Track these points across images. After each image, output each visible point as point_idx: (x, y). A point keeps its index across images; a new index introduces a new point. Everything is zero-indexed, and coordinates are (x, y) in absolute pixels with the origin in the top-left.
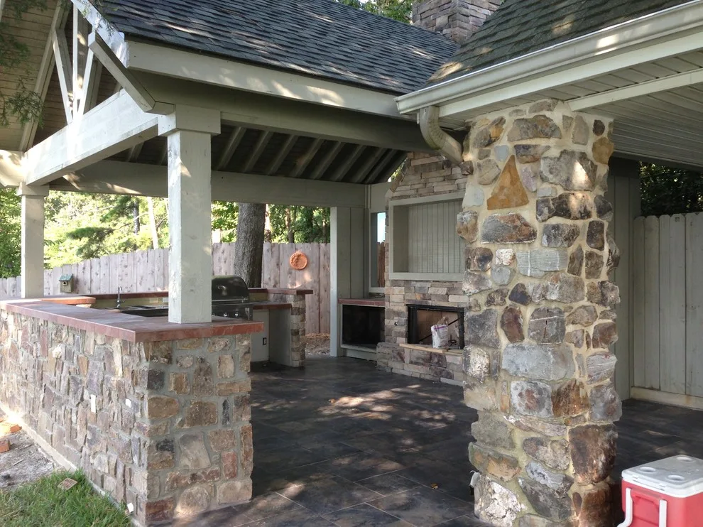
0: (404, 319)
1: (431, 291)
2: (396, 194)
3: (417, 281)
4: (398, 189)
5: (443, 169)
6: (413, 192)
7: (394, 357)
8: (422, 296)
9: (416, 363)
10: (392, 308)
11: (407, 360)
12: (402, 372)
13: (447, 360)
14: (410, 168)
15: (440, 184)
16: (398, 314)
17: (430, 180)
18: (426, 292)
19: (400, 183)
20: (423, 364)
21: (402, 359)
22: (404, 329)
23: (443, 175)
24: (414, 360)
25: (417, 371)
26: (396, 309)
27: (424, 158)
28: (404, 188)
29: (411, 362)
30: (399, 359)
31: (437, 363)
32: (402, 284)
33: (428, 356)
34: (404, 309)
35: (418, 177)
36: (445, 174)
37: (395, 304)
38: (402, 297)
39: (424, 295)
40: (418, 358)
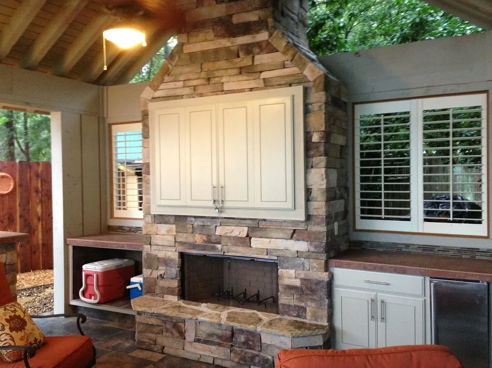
0: (174, 270)
1: (219, 231)
2: (158, 94)
3: (195, 217)
4: (162, 86)
5: (239, 57)
6: (187, 91)
7: (167, 331)
8: (205, 238)
9: (206, 342)
10: (154, 253)
11: (190, 336)
12: (182, 354)
13: (263, 341)
14: (183, 56)
15: (235, 78)
16: (166, 262)
17: (217, 73)
18: (212, 232)
19: (166, 78)
20: (219, 345)
21: (182, 334)
22: (175, 284)
23: (238, 66)
24: (203, 336)
25: (207, 354)
26: (161, 254)
27: (206, 40)
28: (172, 85)
29: (198, 340)
30: (177, 334)
31: (244, 343)
32: (172, 220)
33: (229, 333)
34: (175, 256)
35: (196, 68)
36: (243, 64)
37: (160, 247)
38: (172, 239)
39: (209, 236)
40: (211, 335)
